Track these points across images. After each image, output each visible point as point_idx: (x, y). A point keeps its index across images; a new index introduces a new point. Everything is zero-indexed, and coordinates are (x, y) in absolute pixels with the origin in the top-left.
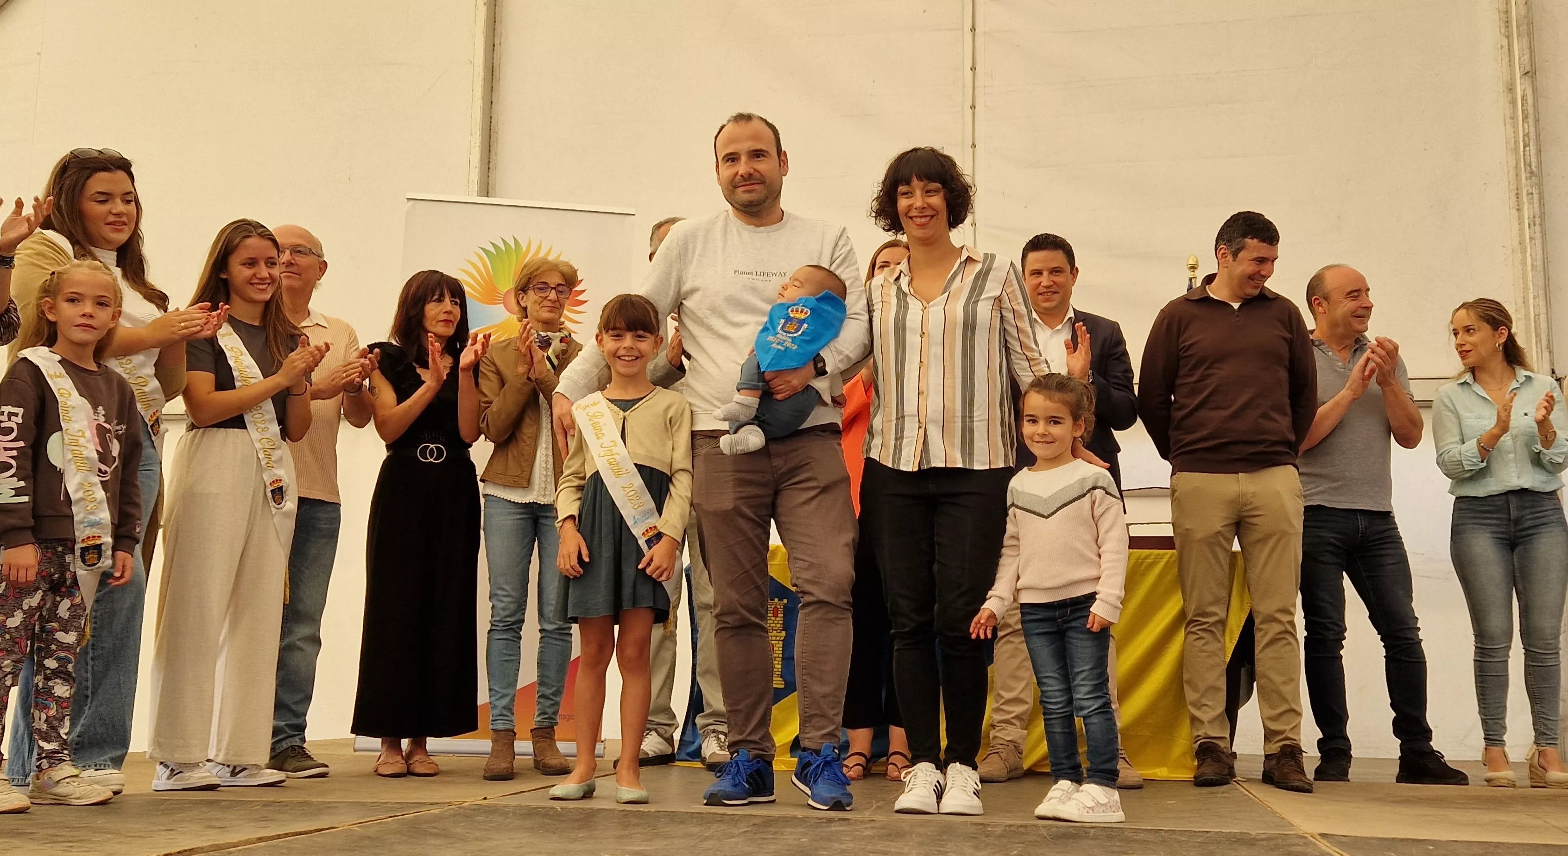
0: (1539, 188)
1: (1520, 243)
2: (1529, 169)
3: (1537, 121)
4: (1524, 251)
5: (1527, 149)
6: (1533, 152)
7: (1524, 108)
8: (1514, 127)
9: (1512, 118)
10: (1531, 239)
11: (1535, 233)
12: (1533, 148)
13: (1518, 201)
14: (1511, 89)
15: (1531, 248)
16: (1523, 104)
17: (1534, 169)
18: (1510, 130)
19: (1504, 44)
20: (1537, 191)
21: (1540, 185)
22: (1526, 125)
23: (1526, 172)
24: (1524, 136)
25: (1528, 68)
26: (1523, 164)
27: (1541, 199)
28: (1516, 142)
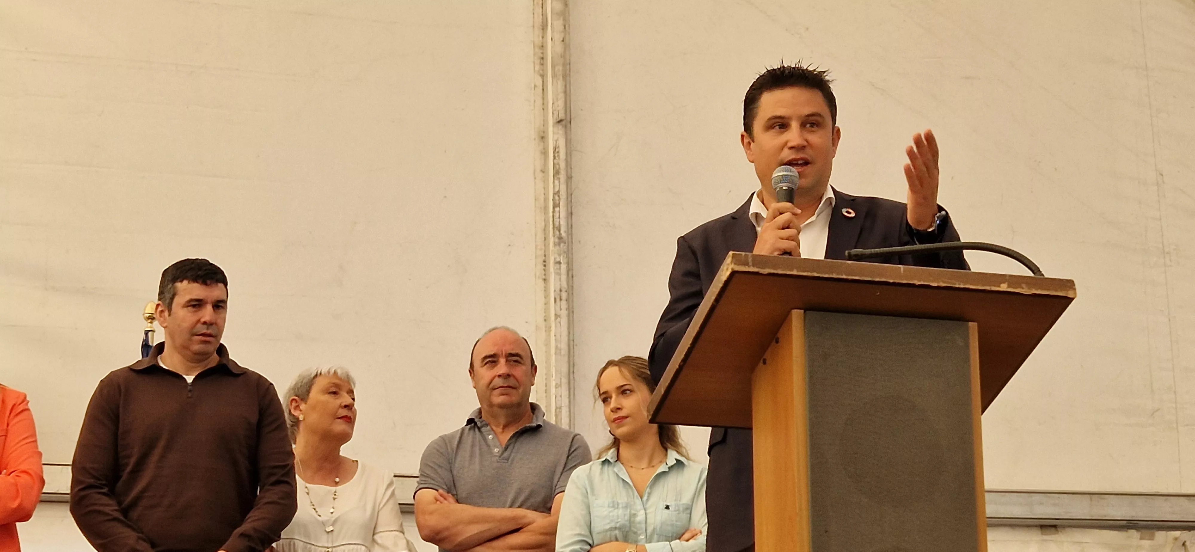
0: (568, 257)
1: (545, 320)
2: (558, 233)
3: (569, 178)
4: (548, 329)
5: (557, 209)
6: (563, 214)
7: (556, 161)
8: (544, 182)
9: (543, 171)
10: (557, 316)
11: (561, 309)
12: (562, 210)
13: (545, 270)
14: (542, 138)
15: (556, 326)
16: (554, 158)
17: (564, 234)
18: (540, 185)
19: (537, 84)
20: (566, 261)
21: (569, 254)
22: (557, 182)
23: (554, 236)
24: (554, 194)
25: (562, 116)
26: (551, 226)
27: (569, 270)
28: (546, 200)
